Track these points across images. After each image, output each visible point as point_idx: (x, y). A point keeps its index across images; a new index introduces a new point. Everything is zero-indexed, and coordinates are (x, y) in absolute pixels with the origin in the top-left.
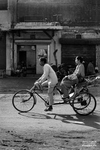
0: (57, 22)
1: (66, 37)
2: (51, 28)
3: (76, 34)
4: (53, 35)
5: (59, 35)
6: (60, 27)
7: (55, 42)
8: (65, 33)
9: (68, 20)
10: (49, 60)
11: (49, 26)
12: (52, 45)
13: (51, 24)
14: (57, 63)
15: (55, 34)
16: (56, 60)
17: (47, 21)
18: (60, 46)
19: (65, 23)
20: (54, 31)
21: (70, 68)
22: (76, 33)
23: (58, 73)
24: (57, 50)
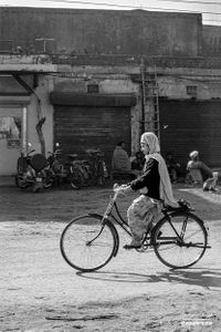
0: (43, 56)
1: (65, 90)
2: (31, 68)
3: (87, 83)
4: (36, 85)
5: (48, 85)
6: (51, 67)
7: (39, 101)
8: (62, 80)
9: (69, 50)
10: (24, 143)
11: (26, 63)
12: (32, 107)
13: (30, 59)
14: (43, 149)
15: (40, 83)
16: (42, 143)
17: (21, 53)
18: (51, 109)
19: (62, 57)
20: (36, 75)
21: (73, 159)
22: (86, 80)
23: (47, 172)
24: (44, 120)
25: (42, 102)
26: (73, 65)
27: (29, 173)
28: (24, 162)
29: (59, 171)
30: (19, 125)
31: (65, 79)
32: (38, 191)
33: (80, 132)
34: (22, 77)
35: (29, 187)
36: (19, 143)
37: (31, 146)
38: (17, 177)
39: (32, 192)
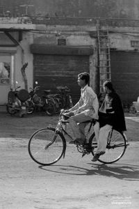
0: (25, 18)
1: (41, 43)
2: (17, 26)
3: (58, 38)
4: (20, 39)
5: (29, 40)
6: (31, 26)
7: (23, 51)
8: (39, 35)
9: (44, 14)
10: (12, 81)
11: (13, 23)
12: (18, 55)
13: (16, 20)
14: (26, 86)
15: (24, 37)
16: (26, 81)
17: (10, 16)
18: (32, 56)
19: (38, 19)
20: (21, 32)
21: (48, 93)
22: (57, 35)
23: (30, 103)
24: (27, 65)
25: (25, 52)
26: (47, 25)
27: (16, 104)
28: (13, 95)
29: (38, 102)
30: (8, 68)
31: (42, 35)
32: (23, 116)
33: (53, 74)
34: (10, 33)
35: (15, 113)
36: (8, 81)
37: (18, 84)
38: (8, 106)
39: (18, 117)
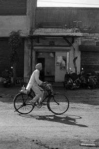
0: (76, 29)
1: (86, 44)
2: (71, 34)
3: (96, 41)
4: (73, 42)
5: (79, 42)
6: (80, 34)
7: (74, 49)
8: (84, 40)
9: (88, 26)
10: (68, 68)
11: (69, 32)
12: (71, 52)
13: (70, 30)
14: (76, 71)
15: (75, 41)
16: (76, 68)
17: (67, 28)
18: (80, 53)
19: (84, 29)
20: (74, 38)
21: (89, 75)
22: (96, 40)
23: (78, 81)
24: (77, 58)
25: (76, 50)
26: (89, 33)
27: (70, 81)
28: (68, 76)
29: (82, 81)
30: (65, 60)
31: (86, 39)
32: (74, 89)
33: (93, 63)
34: (67, 38)
35: (69, 87)
36: (65, 68)
37: (71, 69)
38: (65, 83)
39: (71, 90)
